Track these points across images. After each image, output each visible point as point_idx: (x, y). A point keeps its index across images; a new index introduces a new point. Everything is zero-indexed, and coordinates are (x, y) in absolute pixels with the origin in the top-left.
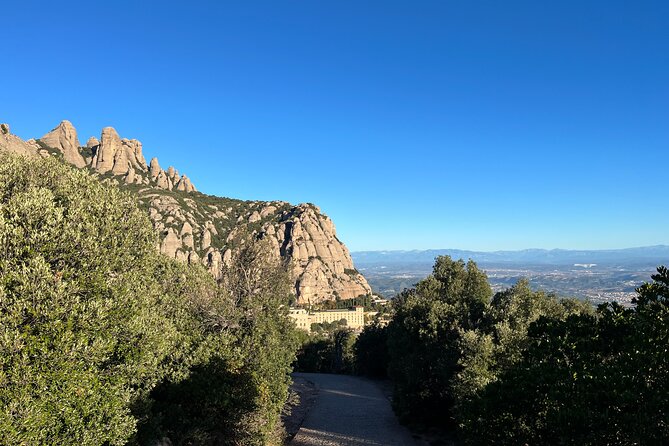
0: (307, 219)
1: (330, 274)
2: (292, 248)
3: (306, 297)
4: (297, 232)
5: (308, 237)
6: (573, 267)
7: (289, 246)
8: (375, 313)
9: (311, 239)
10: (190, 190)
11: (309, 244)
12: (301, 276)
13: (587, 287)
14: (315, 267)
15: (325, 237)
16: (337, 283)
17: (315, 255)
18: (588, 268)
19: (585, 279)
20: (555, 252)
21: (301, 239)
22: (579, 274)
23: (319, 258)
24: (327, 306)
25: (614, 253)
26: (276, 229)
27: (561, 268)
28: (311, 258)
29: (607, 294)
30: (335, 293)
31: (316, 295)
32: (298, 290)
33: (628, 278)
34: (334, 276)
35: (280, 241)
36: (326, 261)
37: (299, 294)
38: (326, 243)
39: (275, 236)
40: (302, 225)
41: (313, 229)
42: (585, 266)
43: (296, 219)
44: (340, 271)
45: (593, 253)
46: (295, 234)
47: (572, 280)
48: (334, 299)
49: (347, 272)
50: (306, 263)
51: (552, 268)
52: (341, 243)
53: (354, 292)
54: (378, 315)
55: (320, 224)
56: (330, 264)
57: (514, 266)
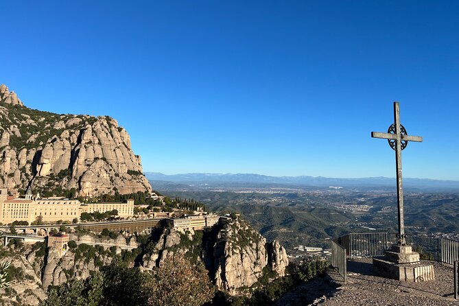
0: (99, 127)
1: (113, 173)
2: (79, 150)
3: (86, 191)
4: (88, 136)
5: (97, 141)
6: (328, 188)
7: (78, 147)
8: (146, 206)
9: (100, 143)
10: (15, 103)
11: (97, 147)
12: (84, 173)
13: (335, 201)
14: (98, 166)
15: (113, 143)
16: (118, 181)
17: (100, 156)
18: (337, 190)
19: (335, 196)
20: (319, 179)
21: (90, 142)
22: (331, 192)
23: (104, 159)
24: (104, 199)
25: (353, 180)
26: (71, 134)
27: (321, 189)
28: (96, 159)
29: (347, 206)
30: (115, 189)
31: (96, 190)
32: (79, 185)
33: (361, 196)
34: (117, 175)
35: (73, 144)
36: (111, 162)
37: (80, 188)
38: (113, 148)
39: (69, 139)
40: (93, 131)
41: (102, 135)
42: (336, 188)
43: (89, 126)
44: (123, 171)
45: (341, 180)
46: (85, 138)
47: (326, 197)
48: (113, 194)
49: (130, 172)
50: (90, 163)
51: (315, 188)
52: (129, 149)
53: (134, 189)
54: (148, 208)
55: (111, 133)
56: (115, 165)
57: (291, 186)
